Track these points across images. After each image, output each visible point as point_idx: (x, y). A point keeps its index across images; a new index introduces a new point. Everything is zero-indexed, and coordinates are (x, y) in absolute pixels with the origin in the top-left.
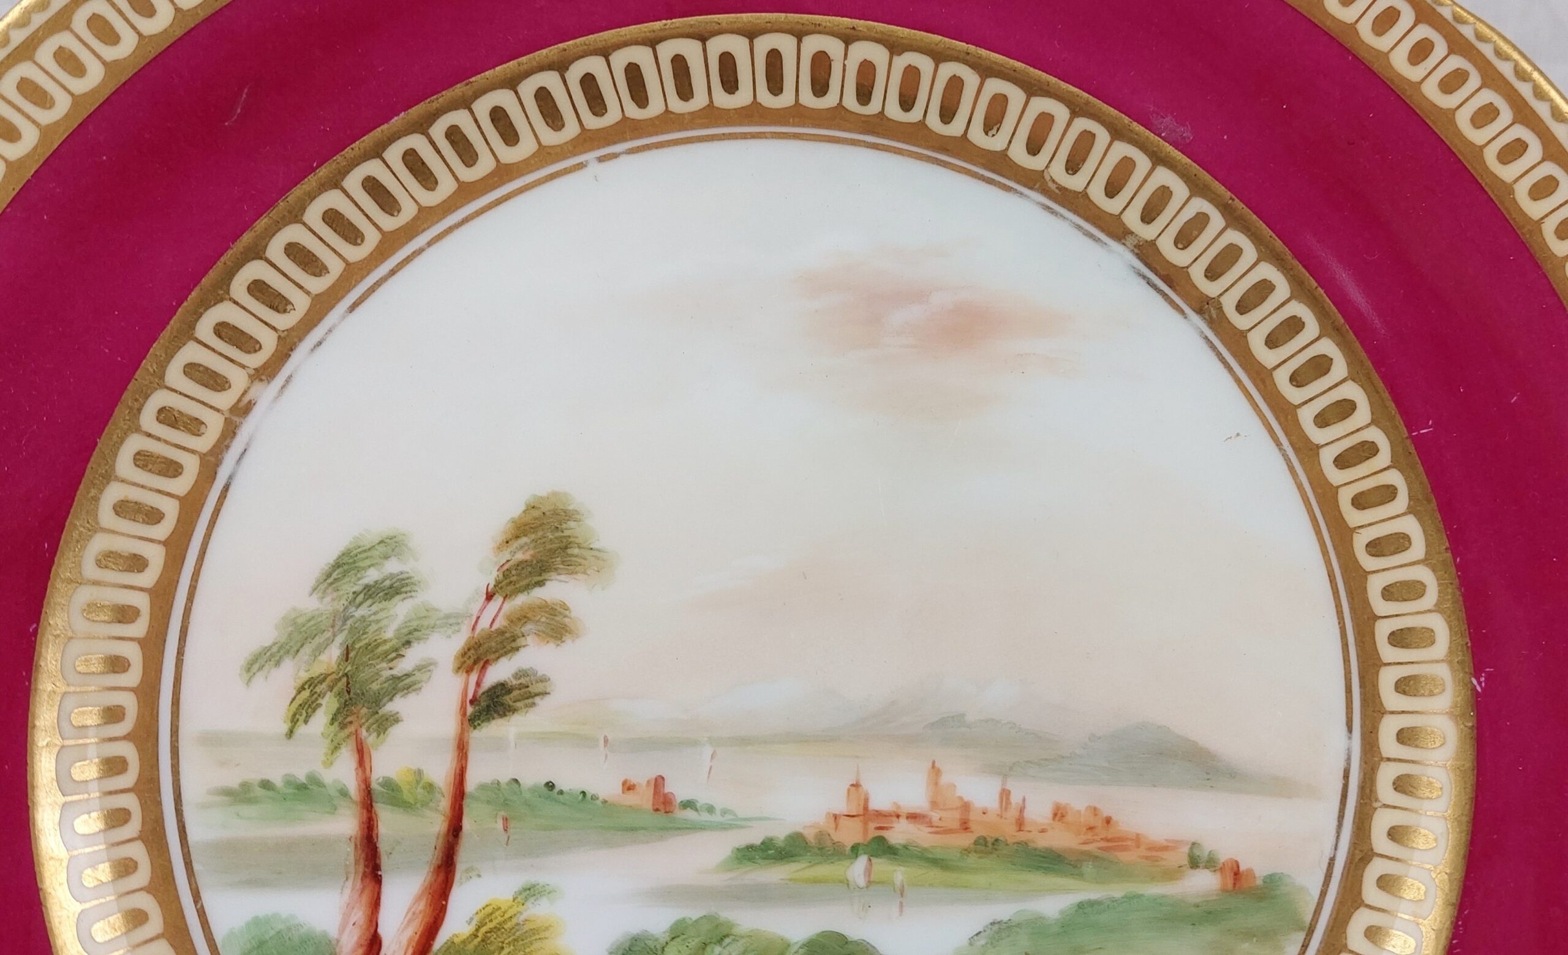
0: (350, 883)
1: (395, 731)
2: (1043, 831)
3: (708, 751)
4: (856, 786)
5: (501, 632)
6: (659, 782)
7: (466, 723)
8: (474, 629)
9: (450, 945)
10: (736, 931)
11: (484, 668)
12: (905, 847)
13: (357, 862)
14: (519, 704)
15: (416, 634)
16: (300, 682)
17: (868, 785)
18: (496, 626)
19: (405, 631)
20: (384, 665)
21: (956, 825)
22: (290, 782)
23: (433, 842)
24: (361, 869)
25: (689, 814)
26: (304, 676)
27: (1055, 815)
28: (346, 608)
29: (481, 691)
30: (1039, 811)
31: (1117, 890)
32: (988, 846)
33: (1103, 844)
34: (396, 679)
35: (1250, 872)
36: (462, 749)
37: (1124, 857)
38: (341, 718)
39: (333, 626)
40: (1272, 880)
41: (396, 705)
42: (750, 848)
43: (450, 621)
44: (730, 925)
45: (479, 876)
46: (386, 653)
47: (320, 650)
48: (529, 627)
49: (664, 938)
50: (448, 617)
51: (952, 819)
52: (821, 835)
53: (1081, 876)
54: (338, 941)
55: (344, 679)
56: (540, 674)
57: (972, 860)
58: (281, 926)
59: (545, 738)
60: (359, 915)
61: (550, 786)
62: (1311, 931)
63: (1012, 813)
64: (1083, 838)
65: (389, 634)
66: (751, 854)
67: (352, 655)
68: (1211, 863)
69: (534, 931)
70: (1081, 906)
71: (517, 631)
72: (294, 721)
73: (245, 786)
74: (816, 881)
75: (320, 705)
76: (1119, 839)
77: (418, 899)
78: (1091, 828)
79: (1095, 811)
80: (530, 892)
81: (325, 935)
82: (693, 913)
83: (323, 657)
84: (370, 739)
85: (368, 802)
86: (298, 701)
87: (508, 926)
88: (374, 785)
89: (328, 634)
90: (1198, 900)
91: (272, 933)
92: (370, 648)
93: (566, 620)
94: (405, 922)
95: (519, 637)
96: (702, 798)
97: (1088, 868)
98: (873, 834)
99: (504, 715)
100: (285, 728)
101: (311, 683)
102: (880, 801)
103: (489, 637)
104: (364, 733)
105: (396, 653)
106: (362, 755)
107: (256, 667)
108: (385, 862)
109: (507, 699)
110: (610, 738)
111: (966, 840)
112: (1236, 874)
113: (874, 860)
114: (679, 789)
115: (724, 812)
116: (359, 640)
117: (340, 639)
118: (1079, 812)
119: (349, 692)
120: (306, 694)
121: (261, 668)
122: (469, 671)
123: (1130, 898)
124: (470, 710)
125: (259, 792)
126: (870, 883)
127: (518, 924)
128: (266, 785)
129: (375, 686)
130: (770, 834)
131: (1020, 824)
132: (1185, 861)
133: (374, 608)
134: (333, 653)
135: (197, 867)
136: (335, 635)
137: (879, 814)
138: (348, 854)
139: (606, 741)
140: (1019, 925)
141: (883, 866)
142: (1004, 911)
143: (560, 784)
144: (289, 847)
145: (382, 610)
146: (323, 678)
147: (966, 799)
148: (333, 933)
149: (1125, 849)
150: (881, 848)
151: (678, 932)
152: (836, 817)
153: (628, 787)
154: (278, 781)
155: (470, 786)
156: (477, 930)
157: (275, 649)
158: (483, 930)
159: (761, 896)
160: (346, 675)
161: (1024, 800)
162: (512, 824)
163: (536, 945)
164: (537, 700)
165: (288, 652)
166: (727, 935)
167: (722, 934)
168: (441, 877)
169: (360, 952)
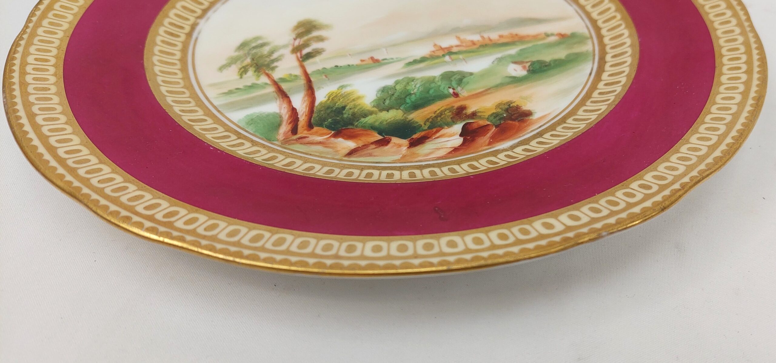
0: (278, 100)
1: (277, 69)
2: (498, 40)
3: (384, 49)
4: (435, 44)
5: (303, 44)
6: (372, 58)
7: (301, 62)
8: (293, 46)
9: (321, 103)
10: (416, 78)
11: (301, 51)
12: (459, 52)
13: (278, 95)
14: (317, 55)
15: (274, 51)
16: (239, 68)
18: (300, 44)
19: (270, 51)
20: (267, 59)
21: (471, 45)
22: (246, 86)
23: (303, 85)
24: (281, 96)
25: (386, 61)
26: (240, 66)
27: (500, 37)
28: (248, 51)
29: (302, 55)
30: (495, 37)
31: (530, 45)
32: (484, 46)
33: (518, 38)
34: (272, 60)
35: (565, 34)
36: (302, 66)
38: (258, 70)
39: (245, 56)
40: (573, 34)
41: (275, 65)
43: (285, 46)
46: (266, 57)
47: (243, 61)
48: (311, 41)
49: (394, 85)
50: (283, 46)
51: (469, 44)
52: (431, 55)
53: (516, 45)
54: (280, 113)
56: (320, 48)
57: (481, 49)
58: (257, 115)
60: (285, 105)
61: (336, 66)
62: (592, 38)
63: (487, 39)
64: (511, 38)
65: (265, 53)
66: (410, 64)
67: (255, 59)
68: (553, 35)
69: (350, 94)
70: (521, 50)
71: (308, 43)
72: (241, 75)
73: (231, 90)
74: (435, 64)
75: (249, 70)
76: (522, 37)
77: (304, 98)
78: (513, 37)
79: (511, 34)
80: (342, 87)
82: (400, 78)
83: (245, 61)
84: (270, 72)
85: (276, 83)
86: (241, 71)
87: (339, 95)
88: (276, 80)
89: (244, 58)
90: (554, 41)
91: (255, 116)
92: (260, 56)
93: (323, 38)
94: (302, 103)
96: (387, 57)
97: (517, 43)
98: (447, 51)
99: (313, 58)
100: (239, 77)
101: (244, 67)
102: (445, 46)
103: (299, 46)
104: (267, 72)
105: (270, 56)
106: (268, 76)
108: (289, 94)
109: (312, 55)
111: (477, 46)
112: (561, 35)
113: (451, 56)
114: (379, 57)
115: (397, 58)
116: (256, 56)
117: (249, 58)
118: (506, 35)
119: (258, 66)
120: (243, 69)
121: (224, 68)
122: (296, 53)
123: (534, 45)
124: (301, 59)
125: (235, 91)
126: (453, 60)
127: (342, 94)
128: (238, 89)
129: (266, 62)
130: (415, 59)
131: (491, 40)
132: (545, 36)
133: (259, 50)
134: (248, 60)
135: (220, 109)
136: (247, 58)
137: (446, 48)
138: (275, 95)
140: (505, 57)
141: (454, 56)
142: (499, 55)
143: (340, 65)
144: (253, 98)
145: (261, 49)
146: (247, 65)
147: (471, 40)
149: (525, 38)
150: (451, 53)
151: (397, 83)
152: (433, 51)
153: (363, 61)
154: (241, 87)
155: (309, 72)
156: (329, 98)
157: (228, 64)
158: (331, 98)
160: (255, 63)
161: (489, 36)
162: (328, 76)
163: (351, 97)
164: (322, 53)
165: (232, 63)
166: (414, 80)
167: (413, 80)
168: (310, 91)
169: (290, 113)
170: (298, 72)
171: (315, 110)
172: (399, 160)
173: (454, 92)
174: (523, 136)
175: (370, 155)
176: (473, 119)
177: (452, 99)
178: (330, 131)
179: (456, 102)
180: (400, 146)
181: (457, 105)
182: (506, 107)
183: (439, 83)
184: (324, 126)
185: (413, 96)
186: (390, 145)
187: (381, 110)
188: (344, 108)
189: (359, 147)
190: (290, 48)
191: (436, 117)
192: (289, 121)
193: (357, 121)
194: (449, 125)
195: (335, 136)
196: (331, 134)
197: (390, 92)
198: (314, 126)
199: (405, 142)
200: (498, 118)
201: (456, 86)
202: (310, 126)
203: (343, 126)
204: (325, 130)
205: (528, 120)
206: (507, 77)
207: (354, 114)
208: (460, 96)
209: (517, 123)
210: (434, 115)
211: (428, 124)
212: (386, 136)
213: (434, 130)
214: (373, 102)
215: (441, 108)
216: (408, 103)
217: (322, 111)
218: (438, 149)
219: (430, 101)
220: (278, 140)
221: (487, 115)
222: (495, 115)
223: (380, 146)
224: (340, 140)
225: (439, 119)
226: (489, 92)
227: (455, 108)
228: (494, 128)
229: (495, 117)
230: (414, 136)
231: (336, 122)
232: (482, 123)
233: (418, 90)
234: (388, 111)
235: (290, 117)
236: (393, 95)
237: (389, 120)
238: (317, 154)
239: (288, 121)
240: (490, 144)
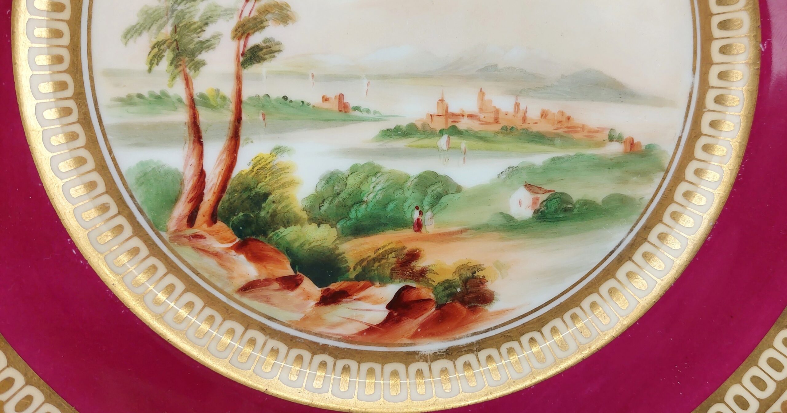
0: (187, 145)
1: (203, 69)
2: (536, 123)
3: (365, 82)
4: (442, 100)
5: (255, 19)
6: (341, 97)
7: (240, 66)
8: (240, 17)
9: (240, 175)
10: (382, 170)
11: (247, 37)
12: (467, 131)
13: (190, 135)
14: (267, 56)
15: (210, 19)
16: (152, 45)
17: (447, 100)
18: (252, 15)
19: (205, 17)
20: (195, 35)
21: (492, 120)
22: (152, 95)
23: (228, 125)
24: (192, 138)
25: (357, 113)
26: (155, 41)
27: (542, 115)
28: (173, 6)
29: (246, 49)
30: (534, 113)
31: (572, 152)
32: (508, 131)
33: (566, 130)
34: (202, 43)
35: (639, 144)
36: (239, 79)
37: (576, 136)
38: (176, 62)
39: (167, 15)
40: (650, 148)
41: (203, 56)
42: (389, 130)
43: (227, 13)
44: (379, 167)
45: (252, 142)
46: (196, 29)
47: (161, 27)
48: (269, 16)
49: (348, 173)
50: (226, 10)
51: (490, 117)
52: (424, 125)
53: (554, 145)
54: (184, 173)
55: (175, 43)
56: (276, 41)
57: (500, 137)
58: (154, 166)
59: (280, 74)
60: (193, 161)
61: (285, 98)
62: (667, 171)
63: (521, 115)
64: (556, 126)
65: (196, 19)
66: (389, 134)
67: (178, 30)
68: (620, 139)
69: (282, 169)
70: (553, 159)
71: (263, 17)
72: (151, 64)
73: (130, 97)
74: (422, 147)
75: (163, 56)
76: (574, 127)
77: (222, 153)
78: (560, 122)
79: (562, 113)
80: (278, 150)
81: (177, 170)
82: (361, 161)
83: (163, 31)
84: (191, 73)
85: (193, 105)
86: (153, 53)
87: (269, 166)
88: (195, 97)
89: (165, 19)
90: (611, 157)
91: (150, 169)
92: (187, 26)
93: (289, 13)
94: (217, 164)
95: (264, 21)
96: (364, 105)
97: (558, 141)
98: (450, 124)
99: (259, 62)
100: (147, 67)
101: (158, 45)
102: (454, 108)
103: (249, 21)
104: (187, 70)
105: (201, 29)
106: (187, 81)
107: (129, 36)
108: (204, 135)
109: (260, 54)
110: (314, 74)
111: (497, 128)
112: (632, 144)
113: (451, 137)
114: (351, 100)
115: (375, 112)
116: (181, 22)
117: (171, 21)
118: (554, 114)
119: (178, 49)
120: (156, 50)
121: (132, 36)
122: (239, 39)
123: (578, 156)
124: (241, 59)
125: (137, 100)
126: (449, 148)
127: (273, 166)
128: (140, 96)
129: (191, 46)
130: (399, 124)
131: (524, 119)
132: (607, 138)
133: (188, 5)
134: (168, 29)
135: (109, 137)
136: (168, 20)
137: (453, 115)
138: (185, 131)
139: (313, 76)
140: (522, 169)
141: (455, 140)
143: (290, 98)
144: (154, 127)
145: (192, 6)
146: (164, 42)
147: (497, 107)
148: (181, 168)
149: (576, 132)
150: (454, 131)
151: (354, 170)
152: (431, 116)
153: (325, 99)
154: (146, 94)
155: (244, 98)
156: (253, 168)
157: (138, 27)
158: (256, 168)
159: (396, 154)
160: (176, 40)
161: (527, 108)
162: (267, 117)
163: (283, 176)
164: (276, 54)
165: (145, 28)
166: (379, 172)
167: (376, 172)
168: (233, 142)
169: (195, 178)
170: (228, 91)
171: (228, 187)
172: (297, 323)
173: (418, 219)
174: (460, 338)
175: (267, 300)
176: (417, 281)
177: (409, 232)
178: (236, 237)
179: (412, 240)
180: (308, 297)
181: (410, 247)
182: (469, 274)
183: (407, 194)
184: (231, 223)
185: (364, 206)
186: (298, 291)
187: (312, 220)
188: (266, 196)
189: (258, 281)
190: (233, 23)
191: (374, 260)
192: (191, 196)
193: (274, 231)
194: (383, 281)
195: (239, 248)
196: (234, 243)
197: (336, 188)
198: (218, 218)
199: (316, 291)
200: (447, 292)
201: (427, 207)
202: (213, 218)
203: (253, 234)
204: (229, 233)
205: (483, 309)
206: (502, 213)
207: (274, 215)
208: (423, 230)
209: (464, 310)
210: (373, 256)
211: (359, 269)
212: (298, 273)
213: (362, 283)
214: (307, 198)
215: (389, 244)
216: (350, 219)
217: (237, 191)
218: (350, 320)
219: (381, 224)
220: (167, 231)
221: (438, 279)
222: (448, 285)
223: (284, 288)
224: (242, 258)
225: (377, 264)
226: (463, 235)
227: (406, 251)
228: (434, 309)
229: (446, 289)
230: (334, 286)
231: (247, 222)
232: (426, 293)
233: (375, 196)
234: (319, 226)
235: (195, 187)
236: (338, 194)
237: (313, 244)
238: (206, 275)
239: (188, 195)
240: (415, 336)
